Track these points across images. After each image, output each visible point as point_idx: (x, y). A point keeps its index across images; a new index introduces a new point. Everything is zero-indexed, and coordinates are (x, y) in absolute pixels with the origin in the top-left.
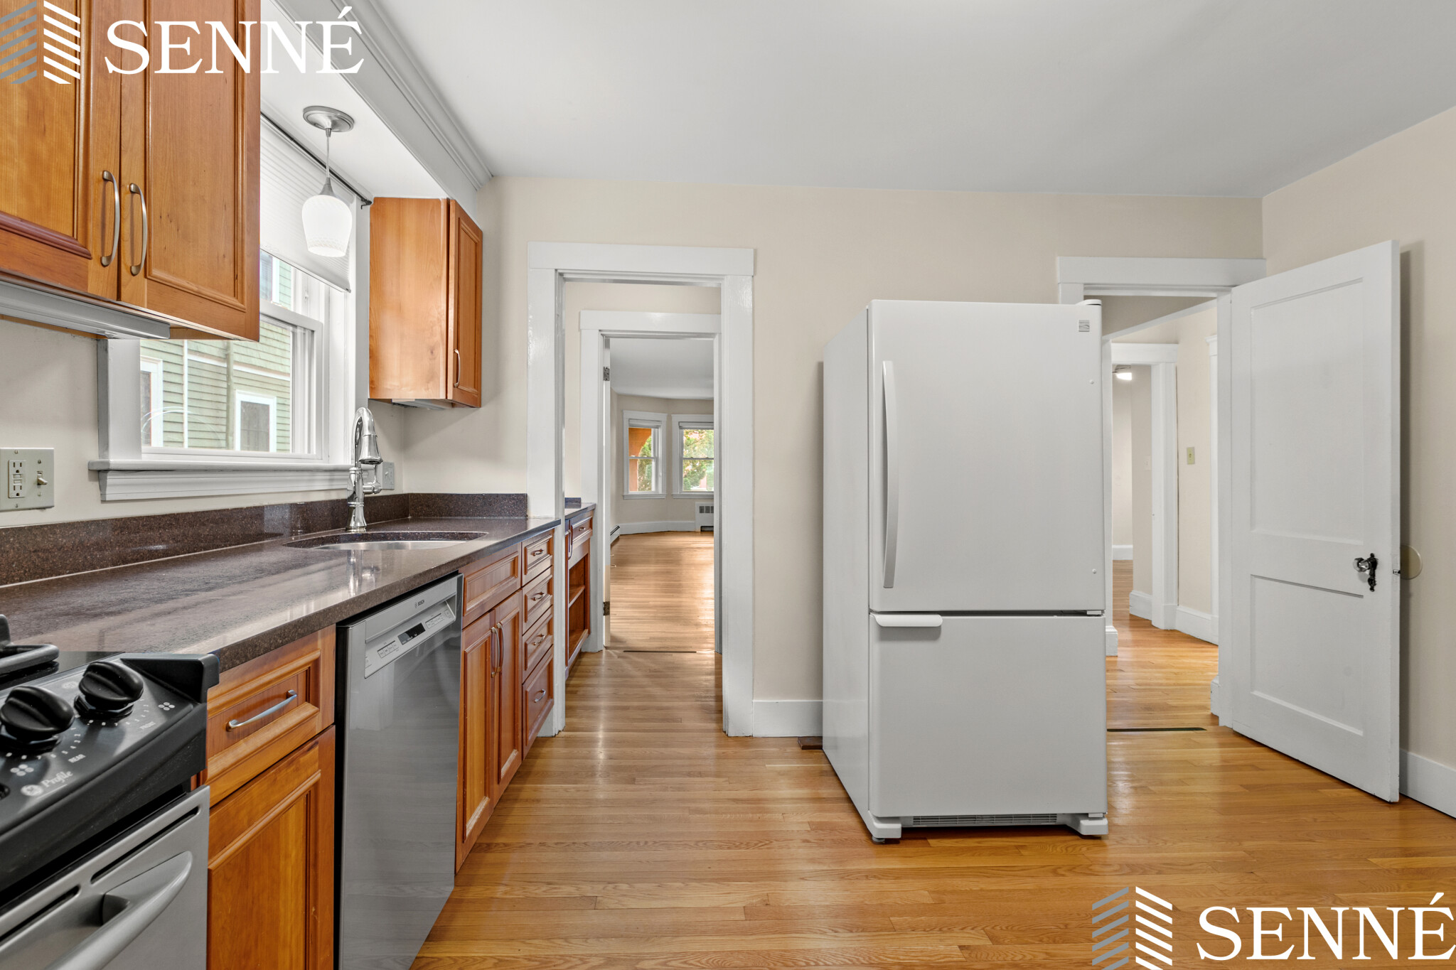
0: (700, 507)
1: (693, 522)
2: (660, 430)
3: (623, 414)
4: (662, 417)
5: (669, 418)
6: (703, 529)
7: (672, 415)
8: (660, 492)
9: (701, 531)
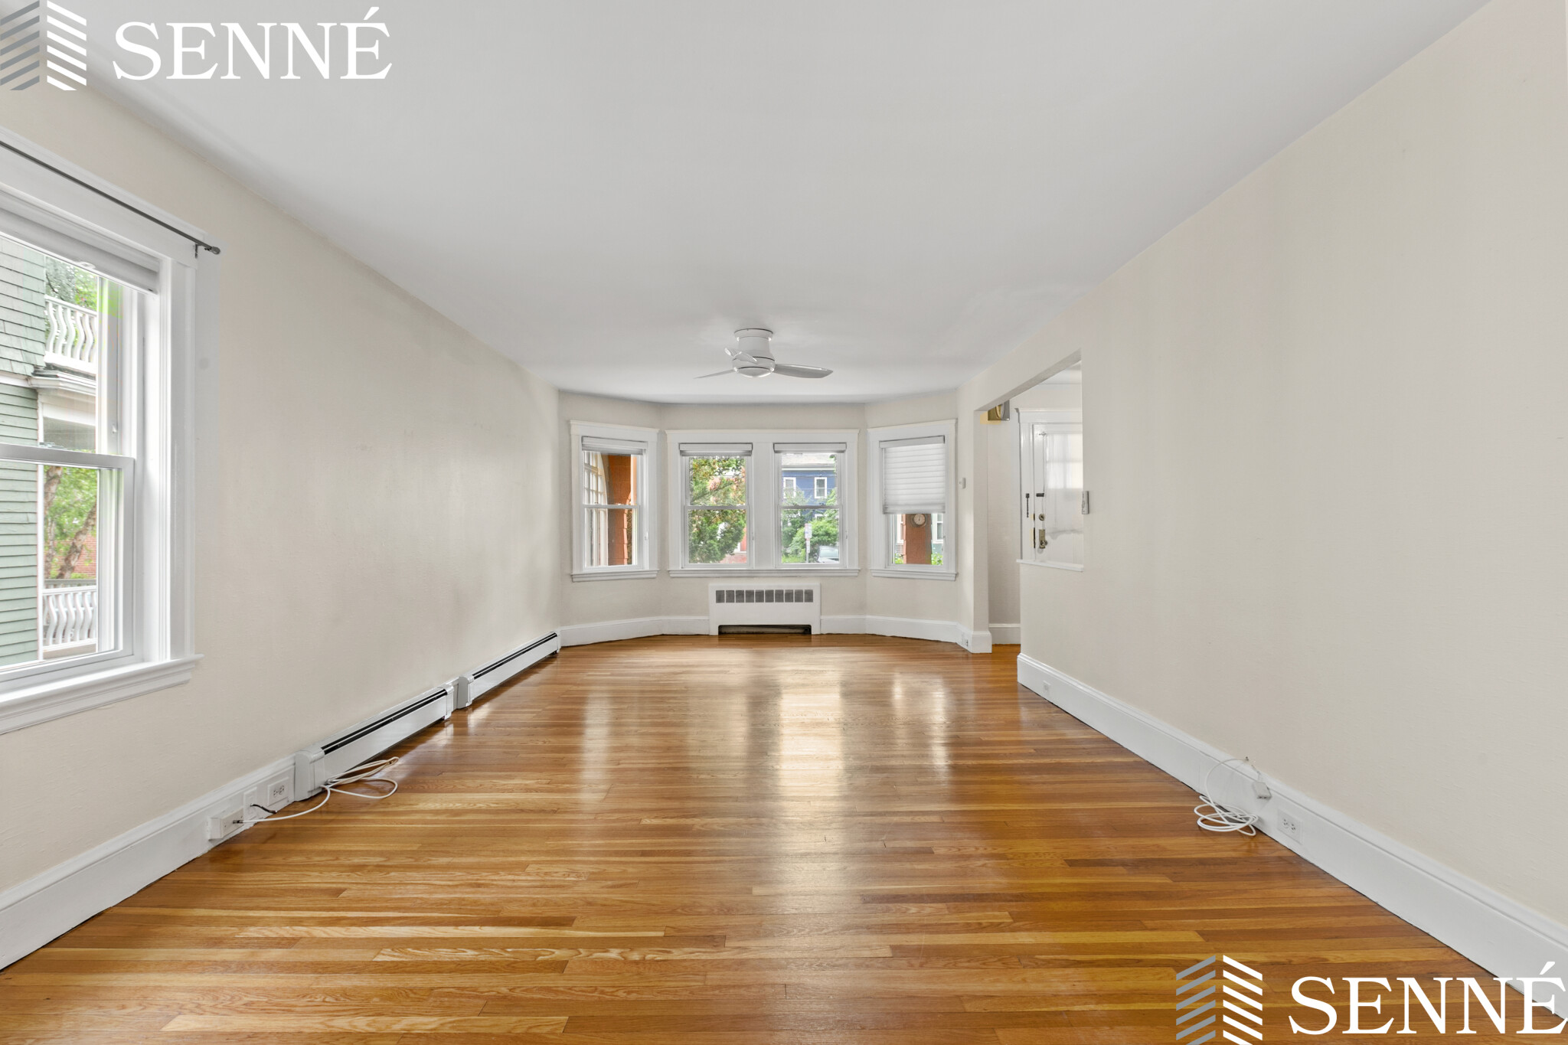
0: (717, 592)
1: (706, 618)
2: (645, 457)
3: (569, 426)
4: (650, 435)
5: (662, 436)
6: (724, 630)
7: (667, 432)
8: (647, 567)
9: (720, 633)
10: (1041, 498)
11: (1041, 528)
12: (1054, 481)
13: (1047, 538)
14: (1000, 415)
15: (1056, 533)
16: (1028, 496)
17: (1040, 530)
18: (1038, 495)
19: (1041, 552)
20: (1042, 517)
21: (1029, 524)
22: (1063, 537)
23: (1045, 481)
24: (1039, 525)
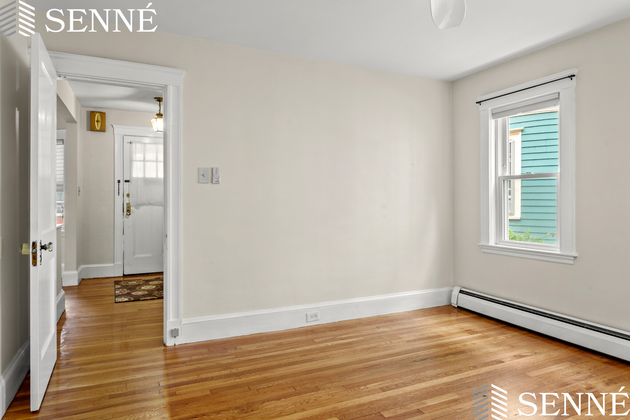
10: (128, 183)
11: (128, 202)
12: (137, 173)
13: (132, 209)
14: (98, 128)
15: (138, 206)
16: (119, 182)
17: (127, 204)
18: (126, 181)
19: (128, 218)
20: (128, 195)
21: (119, 200)
22: (143, 208)
23: (131, 172)
24: (127, 200)
